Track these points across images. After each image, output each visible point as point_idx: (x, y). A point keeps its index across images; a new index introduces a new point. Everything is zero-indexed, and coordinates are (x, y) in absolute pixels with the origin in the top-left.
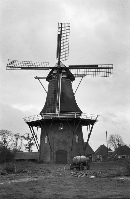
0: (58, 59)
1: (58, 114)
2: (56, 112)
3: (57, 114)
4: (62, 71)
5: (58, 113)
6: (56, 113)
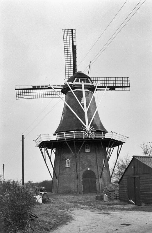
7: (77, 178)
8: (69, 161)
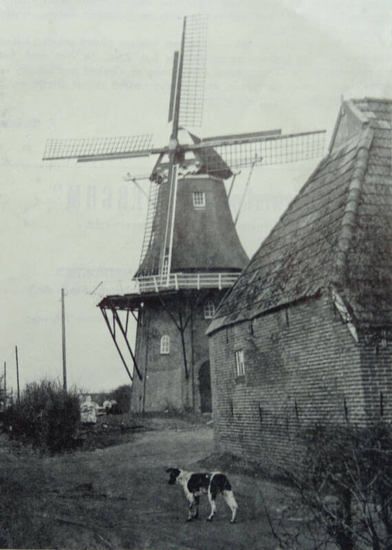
0: (172, 123)
1: (166, 278)
2: (163, 272)
3: (163, 278)
4: (184, 156)
5: (165, 276)
6: (162, 276)
7: (187, 377)
8: (167, 340)
